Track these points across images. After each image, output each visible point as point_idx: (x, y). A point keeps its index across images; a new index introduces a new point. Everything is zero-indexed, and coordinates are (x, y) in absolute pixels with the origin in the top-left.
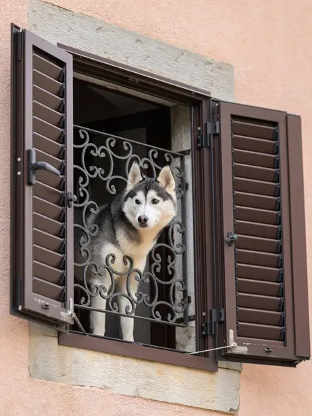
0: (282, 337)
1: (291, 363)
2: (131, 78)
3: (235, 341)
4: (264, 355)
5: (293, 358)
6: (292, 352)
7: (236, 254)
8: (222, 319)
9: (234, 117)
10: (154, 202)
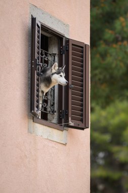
0: (82, 120)
1: (83, 129)
2: (49, 31)
3: (71, 121)
6: (84, 125)
7: (72, 92)
8: (67, 113)
9: (73, 45)
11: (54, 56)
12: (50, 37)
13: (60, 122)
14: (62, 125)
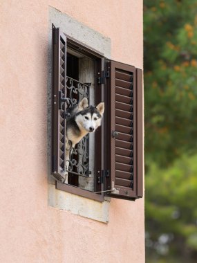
0: (131, 186)
1: (133, 199)
3: (115, 187)
4: (125, 195)
5: (135, 196)
6: (135, 194)
7: (116, 142)
8: (108, 175)
9: (116, 69)
10: (95, 119)
11: (88, 88)
12: (81, 58)
13: (97, 188)
14: (100, 194)
